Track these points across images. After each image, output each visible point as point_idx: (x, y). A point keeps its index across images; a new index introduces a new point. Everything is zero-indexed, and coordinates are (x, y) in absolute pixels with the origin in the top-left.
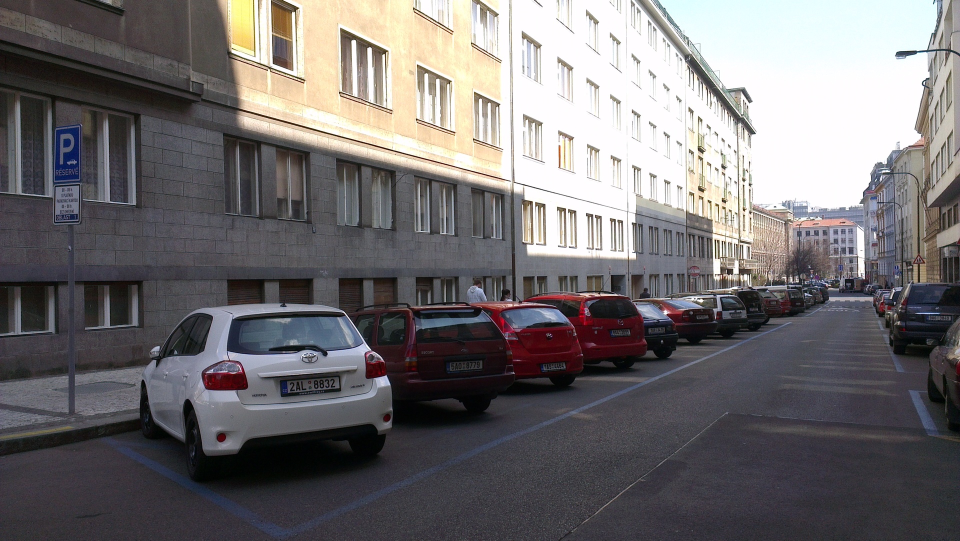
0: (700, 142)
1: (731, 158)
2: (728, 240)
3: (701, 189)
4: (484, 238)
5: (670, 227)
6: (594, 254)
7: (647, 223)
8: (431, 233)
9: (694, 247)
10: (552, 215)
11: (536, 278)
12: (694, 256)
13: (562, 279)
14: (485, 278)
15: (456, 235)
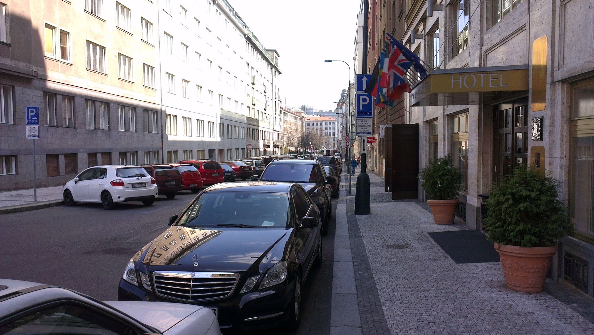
0: (253, 80)
1: (269, 87)
2: (267, 130)
3: (253, 105)
4: (149, 133)
5: (237, 124)
6: (200, 139)
7: (226, 123)
8: (125, 131)
9: (250, 134)
10: (180, 120)
11: (173, 152)
12: (250, 139)
13: (185, 152)
14: (149, 152)
15: (136, 132)
